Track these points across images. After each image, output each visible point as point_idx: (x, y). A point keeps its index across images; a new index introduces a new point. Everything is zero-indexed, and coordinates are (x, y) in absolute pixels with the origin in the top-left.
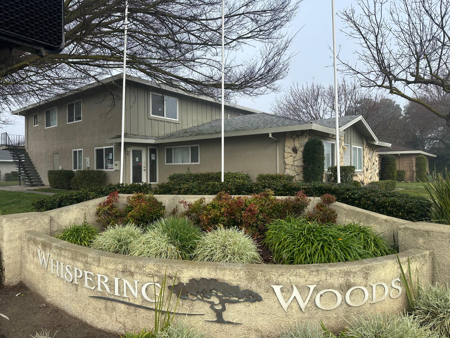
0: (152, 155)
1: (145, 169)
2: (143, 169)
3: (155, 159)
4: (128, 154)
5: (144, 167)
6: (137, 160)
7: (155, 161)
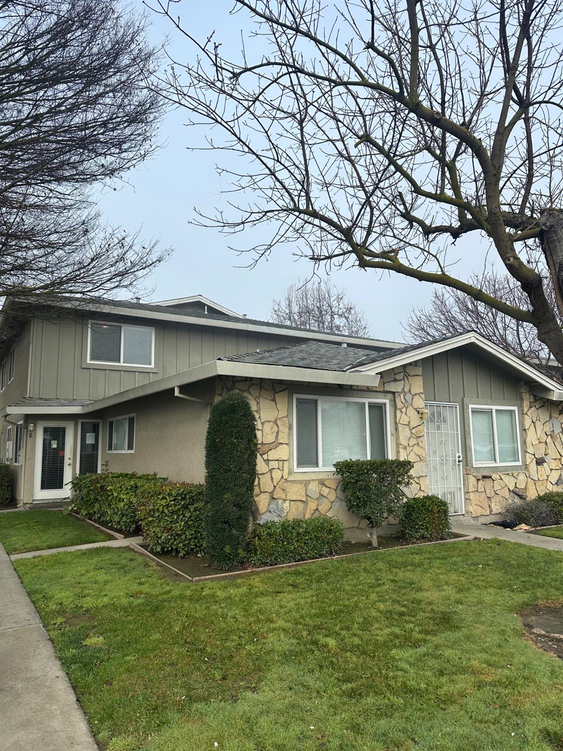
0: (88, 434)
1: (71, 462)
2: (67, 461)
3: (93, 442)
4: (31, 436)
5: (69, 459)
6: (54, 446)
7: (95, 447)
